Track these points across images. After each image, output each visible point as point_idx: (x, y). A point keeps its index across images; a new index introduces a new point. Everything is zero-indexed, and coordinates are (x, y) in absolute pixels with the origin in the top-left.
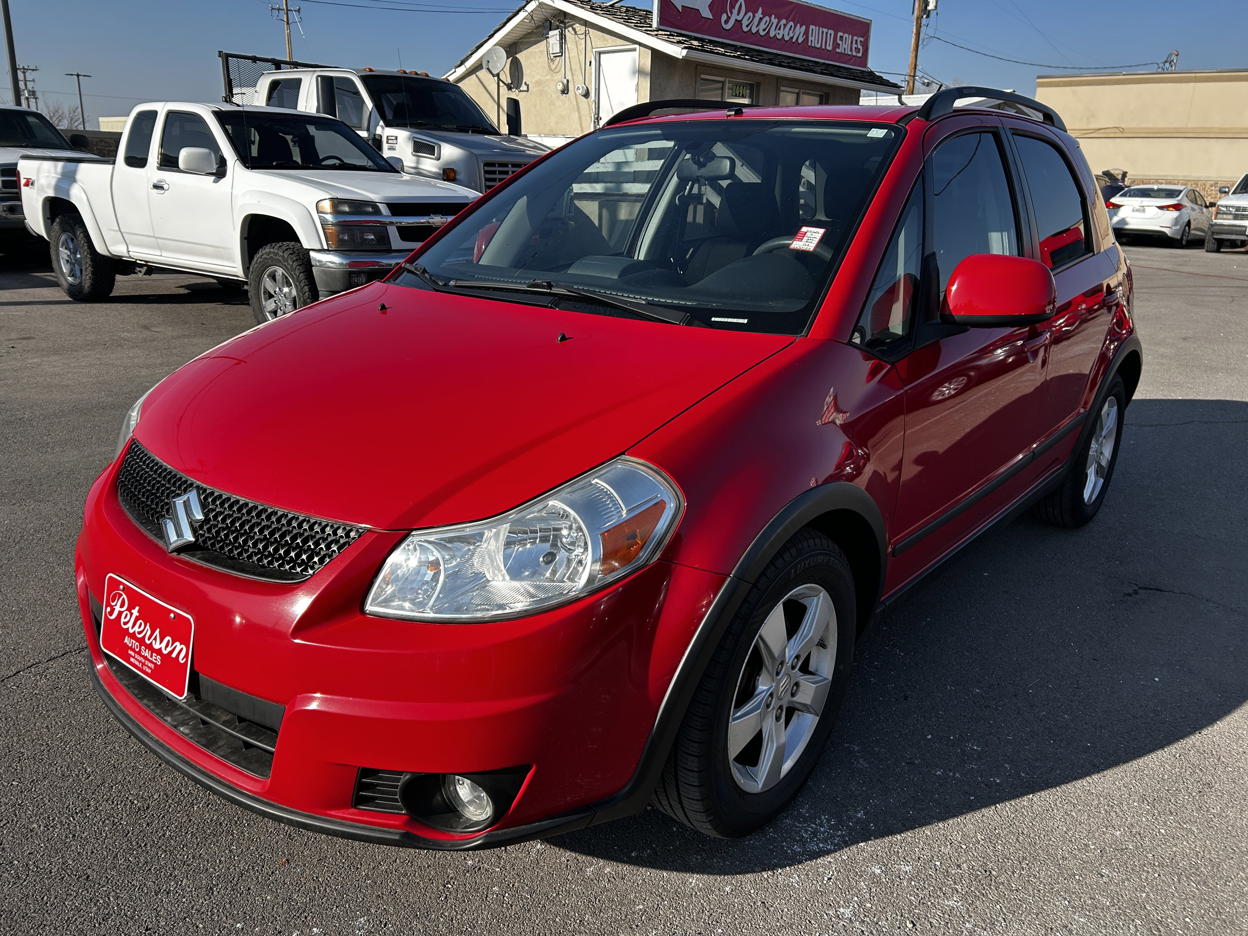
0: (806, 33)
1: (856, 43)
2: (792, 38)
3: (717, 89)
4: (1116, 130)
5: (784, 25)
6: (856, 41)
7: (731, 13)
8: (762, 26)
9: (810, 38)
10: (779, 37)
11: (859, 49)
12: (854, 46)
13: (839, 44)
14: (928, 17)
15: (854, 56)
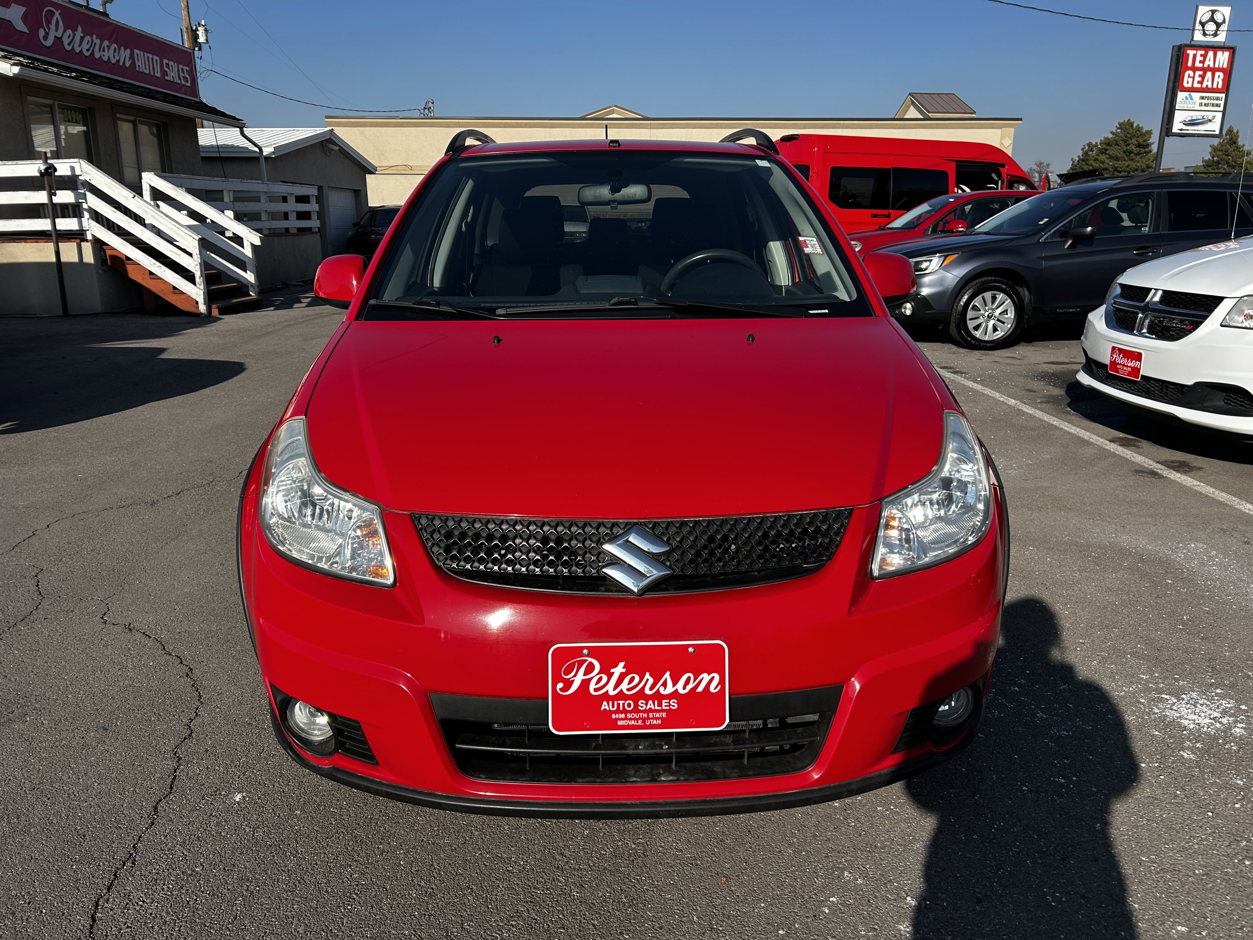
0: (132, 57)
1: (183, 72)
2: (118, 61)
3: (46, 113)
4: (405, 168)
5: (107, 46)
6: (182, 69)
7: (49, 29)
8: (85, 46)
9: (137, 63)
10: (105, 59)
11: (187, 78)
12: (182, 74)
13: (167, 72)
14: (200, 49)
15: (183, 85)
